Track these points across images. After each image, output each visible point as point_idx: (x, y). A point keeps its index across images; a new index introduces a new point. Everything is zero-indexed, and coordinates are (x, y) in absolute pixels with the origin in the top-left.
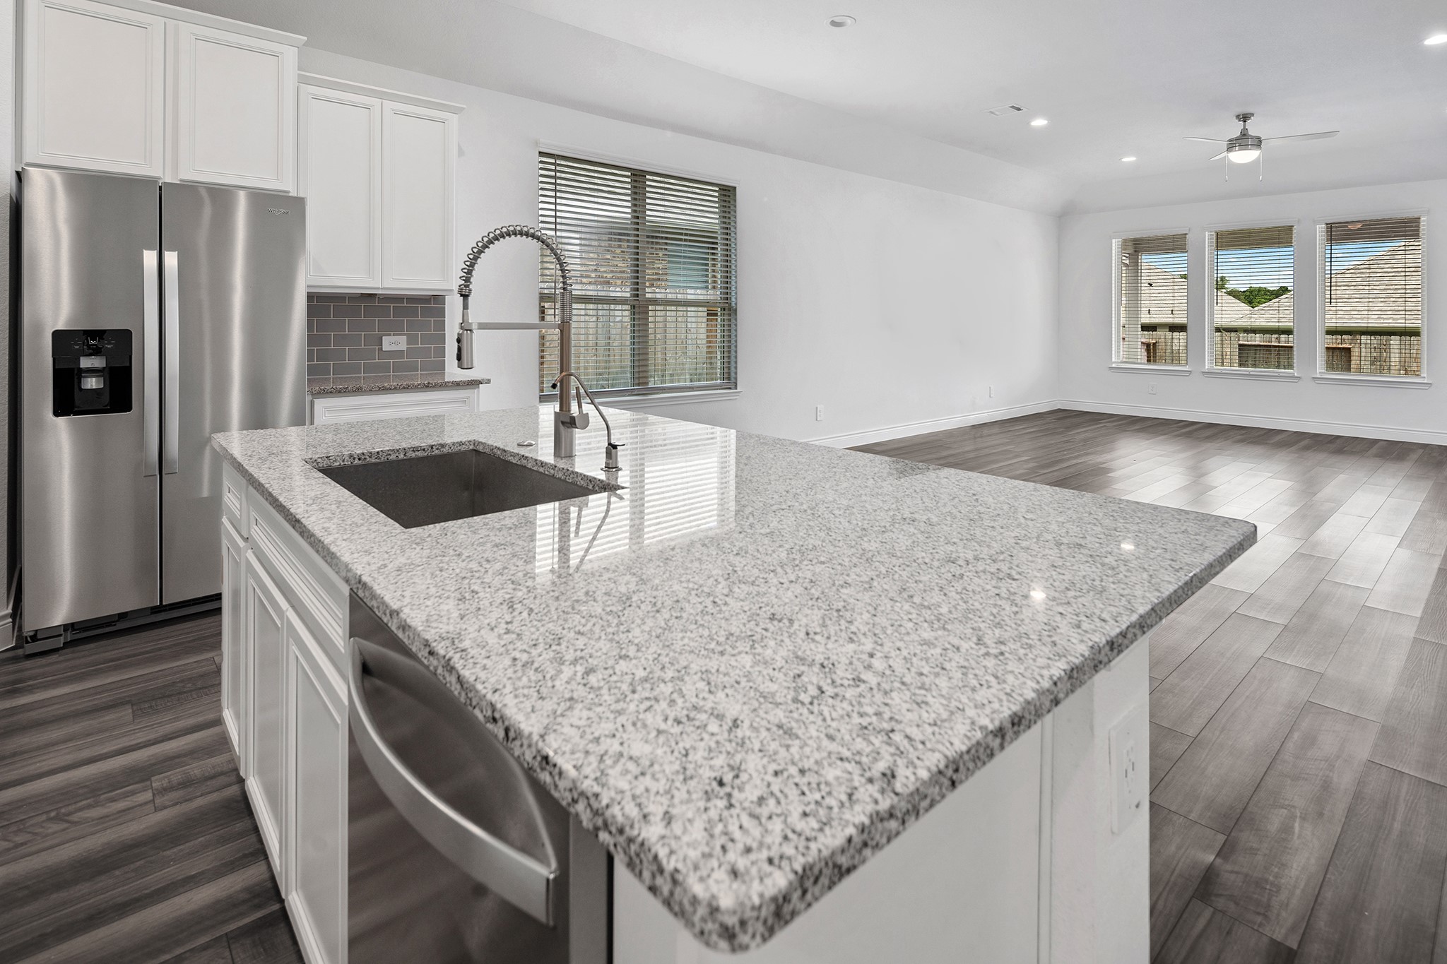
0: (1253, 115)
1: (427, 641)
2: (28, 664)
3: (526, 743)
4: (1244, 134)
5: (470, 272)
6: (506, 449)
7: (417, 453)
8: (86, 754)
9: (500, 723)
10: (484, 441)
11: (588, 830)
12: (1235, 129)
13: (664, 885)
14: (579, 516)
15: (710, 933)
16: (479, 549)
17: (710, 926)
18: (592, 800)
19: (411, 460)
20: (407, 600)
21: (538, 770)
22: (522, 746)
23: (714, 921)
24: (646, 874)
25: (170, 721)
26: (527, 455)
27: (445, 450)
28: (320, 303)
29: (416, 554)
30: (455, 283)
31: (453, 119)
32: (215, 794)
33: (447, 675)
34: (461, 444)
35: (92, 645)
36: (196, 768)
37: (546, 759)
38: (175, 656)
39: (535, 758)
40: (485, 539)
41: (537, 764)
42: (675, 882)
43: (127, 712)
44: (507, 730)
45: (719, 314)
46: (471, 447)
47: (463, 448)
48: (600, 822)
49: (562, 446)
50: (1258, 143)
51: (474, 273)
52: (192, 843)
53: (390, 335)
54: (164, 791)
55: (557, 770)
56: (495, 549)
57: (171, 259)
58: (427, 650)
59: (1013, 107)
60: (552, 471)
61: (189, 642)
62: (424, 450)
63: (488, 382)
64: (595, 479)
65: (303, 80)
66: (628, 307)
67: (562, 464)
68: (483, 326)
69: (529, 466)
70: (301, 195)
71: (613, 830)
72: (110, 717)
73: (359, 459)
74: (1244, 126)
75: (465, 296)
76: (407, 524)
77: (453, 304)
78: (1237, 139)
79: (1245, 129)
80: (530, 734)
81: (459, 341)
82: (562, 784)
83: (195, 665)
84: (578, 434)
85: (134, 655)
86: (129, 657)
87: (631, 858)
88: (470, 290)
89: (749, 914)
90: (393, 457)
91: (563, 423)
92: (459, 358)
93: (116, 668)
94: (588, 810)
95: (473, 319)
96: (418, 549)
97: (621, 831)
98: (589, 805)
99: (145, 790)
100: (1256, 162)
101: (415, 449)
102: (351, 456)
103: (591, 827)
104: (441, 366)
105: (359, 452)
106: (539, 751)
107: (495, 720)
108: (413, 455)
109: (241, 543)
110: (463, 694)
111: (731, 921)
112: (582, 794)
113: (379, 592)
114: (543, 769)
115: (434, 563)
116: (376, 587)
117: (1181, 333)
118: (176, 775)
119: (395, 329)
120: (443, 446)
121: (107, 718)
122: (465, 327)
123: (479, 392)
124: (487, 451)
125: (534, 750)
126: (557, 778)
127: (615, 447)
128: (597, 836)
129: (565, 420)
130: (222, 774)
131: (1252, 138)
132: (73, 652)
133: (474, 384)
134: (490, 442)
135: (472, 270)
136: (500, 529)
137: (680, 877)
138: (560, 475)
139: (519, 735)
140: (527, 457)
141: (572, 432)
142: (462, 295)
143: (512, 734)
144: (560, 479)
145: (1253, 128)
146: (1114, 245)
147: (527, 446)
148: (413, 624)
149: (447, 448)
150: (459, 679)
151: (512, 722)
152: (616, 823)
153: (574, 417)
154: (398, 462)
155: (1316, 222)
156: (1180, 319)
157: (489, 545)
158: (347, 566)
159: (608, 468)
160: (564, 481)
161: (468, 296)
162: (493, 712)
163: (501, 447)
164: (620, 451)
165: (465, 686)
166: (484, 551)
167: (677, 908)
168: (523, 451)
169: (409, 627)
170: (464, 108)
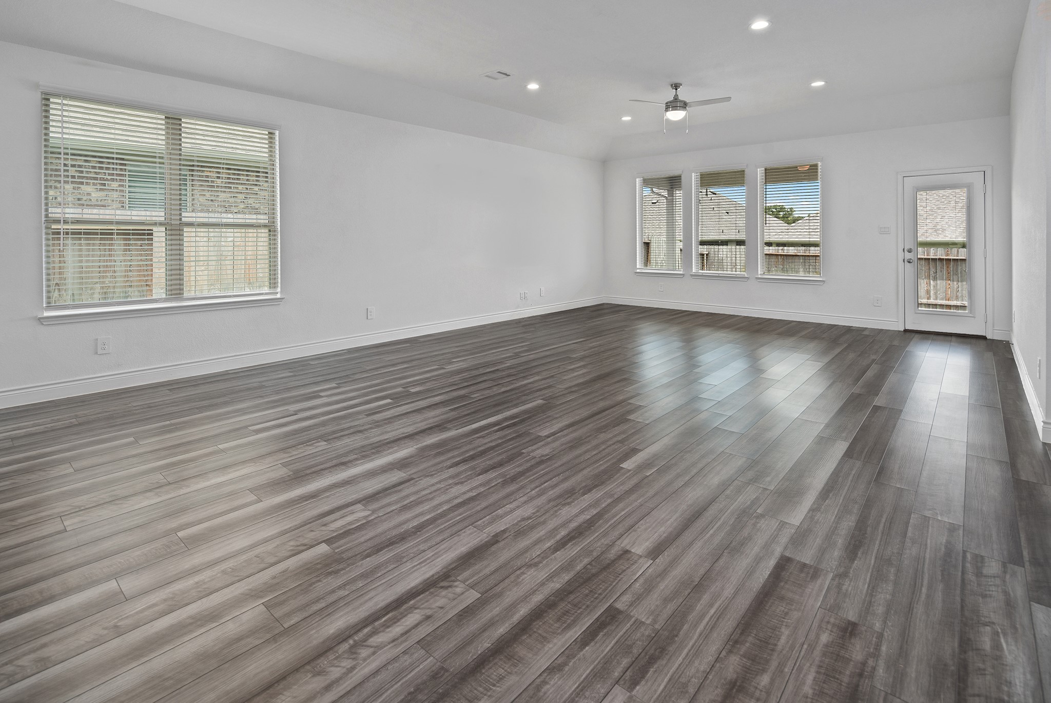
0: (681, 85)
4: (676, 98)
12: (670, 95)
50: (684, 105)
59: (499, 72)
74: (676, 92)
78: (671, 102)
79: (676, 96)
100: (684, 119)
117: (724, 247)
131: (681, 101)
145: (683, 94)
146: (637, 183)
155: (757, 167)
156: (742, 236)
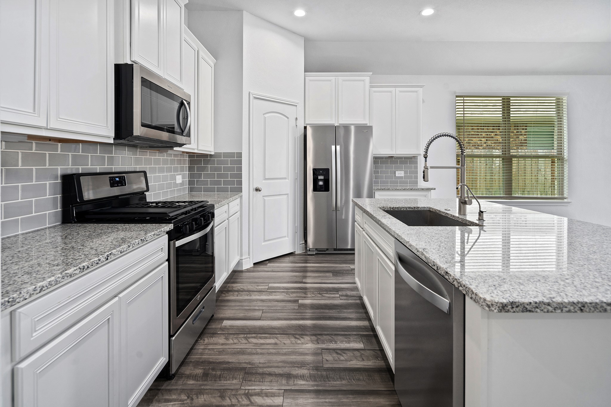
1: (417, 248)
2: (308, 257)
3: (442, 269)
5: (427, 150)
6: (440, 210)
7: (410, 209)
8: (323, 281)
9: (436, 266)
10: (432, 207)
11: (457, 288)
13: (474, 296)
14: (468, 237)
15: (484, 305)
16: (431, 233)
17: (484, 304)
18: (458, 280)
19: (408, 211)
20: (411, 240)
21: (445, 276)
22: (441, 270)
23: (485, 303)
24: (470, 295)
25: (341, 279)
26: (448, 213)
27: (419, 209)
28: (377, 160)
29: (412, 232)
30: (423, 153)
31: (420, 90)
32: (354, 301)
33: (422, 256)
34: (424, 208)
35: (321, 256)
36: (349, 293)
37: (447, 272)
38: (340, 264)
39: (444, 273)
40: (432, 232)
41: (444, 274)
42: (476, 295)
43: (331, 274)
44: (437, 267)
45: (556, 162)
46: (428, 209)
47: (425, 209)
48: (459, 285)
49: (462, 211)
51: (428, 150)
52: (350, 310)
53: (398, 171)
54: (342, 296)
55: (449, 275)
56: (436, 234)
57: (338, 147)
58: (417, 250)
60: (457, 219)
61: (344, 260)
62: (412, 208)
63: (435, 189)
64: (474, 222)
65: (371, 87)
66: (501, 159)
67: (461, 217)
68: (432, 167)
69: (449, 217)
70: (371, 125)
71: (462, 286)
72: (328, 274)
73: (392, 209)
75: (426, 158)
76: (409, 225)
77: (421, 160)
80: (443, 268)
81: (424, 172)
82: (451, 278)
83: (345, 267)
84: (468, 207)
85: (331, 261)
86: (329, 261)
87: (466, 292)
88: (427, 156)
89: (494, 303)
90: (402, 209)
91: (462, 203)
92: (424, 178)
93: (327, 263)
94: (457, 283)
95: (429, 165)
96: (413, 231)
97: (464, 286)
98: (457, 281)
99: (337, 294)
101: (409, 208)
102: (390, 207)
103: (457, 287)
104: (416, 182)
105: (392, 206)
106: (445, 271)
107: (434, 265)
108: (409, 209)
109: (361, 229)
110: (426, 260)
111: (489, 303)
112: (456, 279)
113: (403, 237)
114: (446, 275)
115: (417, 234)
116: (402, 236)
118: (344, 293)
119: (400, 169)
120: (418, 208)
121: (327, 274)
122: (426, 168)
123: (431, 193)
124: (434, 211)
125: (444, 271)
126: (449, 277)
127: (482, 212)
128: (459, 288)
129: (462, 201)
130: (355, 296)
132: (317, 256)
133: (429, 189)
134: (435, 208)
135: (428, 149)
136: (437, 230)
137: (477, 294)
138: (460, 220)
139: (440, 268)
140: (448, 214)
141: (466, 206)
142: (424, 157)
143: (438, 268)
144: (460, 222)
147: (448, 210)
148: (413, 245)
149: (420, 208)
150: (425, 257)
151: (439, 265)
152: (463, 284)
153: (466, 201)
154: (404, 211)
157: (433, 233)
158: (394, 231)
159: (479, 219)
160: (462, 222)
161: (427, 157)
162: (434, 263)
163: (439, 210)
164: (484, 214)
165: (426, 258)
166: (432, 234)
167: (476, 301)
168: (446, 212)
169: (412, 245)
170: (425, 85)
